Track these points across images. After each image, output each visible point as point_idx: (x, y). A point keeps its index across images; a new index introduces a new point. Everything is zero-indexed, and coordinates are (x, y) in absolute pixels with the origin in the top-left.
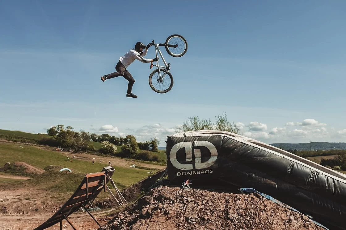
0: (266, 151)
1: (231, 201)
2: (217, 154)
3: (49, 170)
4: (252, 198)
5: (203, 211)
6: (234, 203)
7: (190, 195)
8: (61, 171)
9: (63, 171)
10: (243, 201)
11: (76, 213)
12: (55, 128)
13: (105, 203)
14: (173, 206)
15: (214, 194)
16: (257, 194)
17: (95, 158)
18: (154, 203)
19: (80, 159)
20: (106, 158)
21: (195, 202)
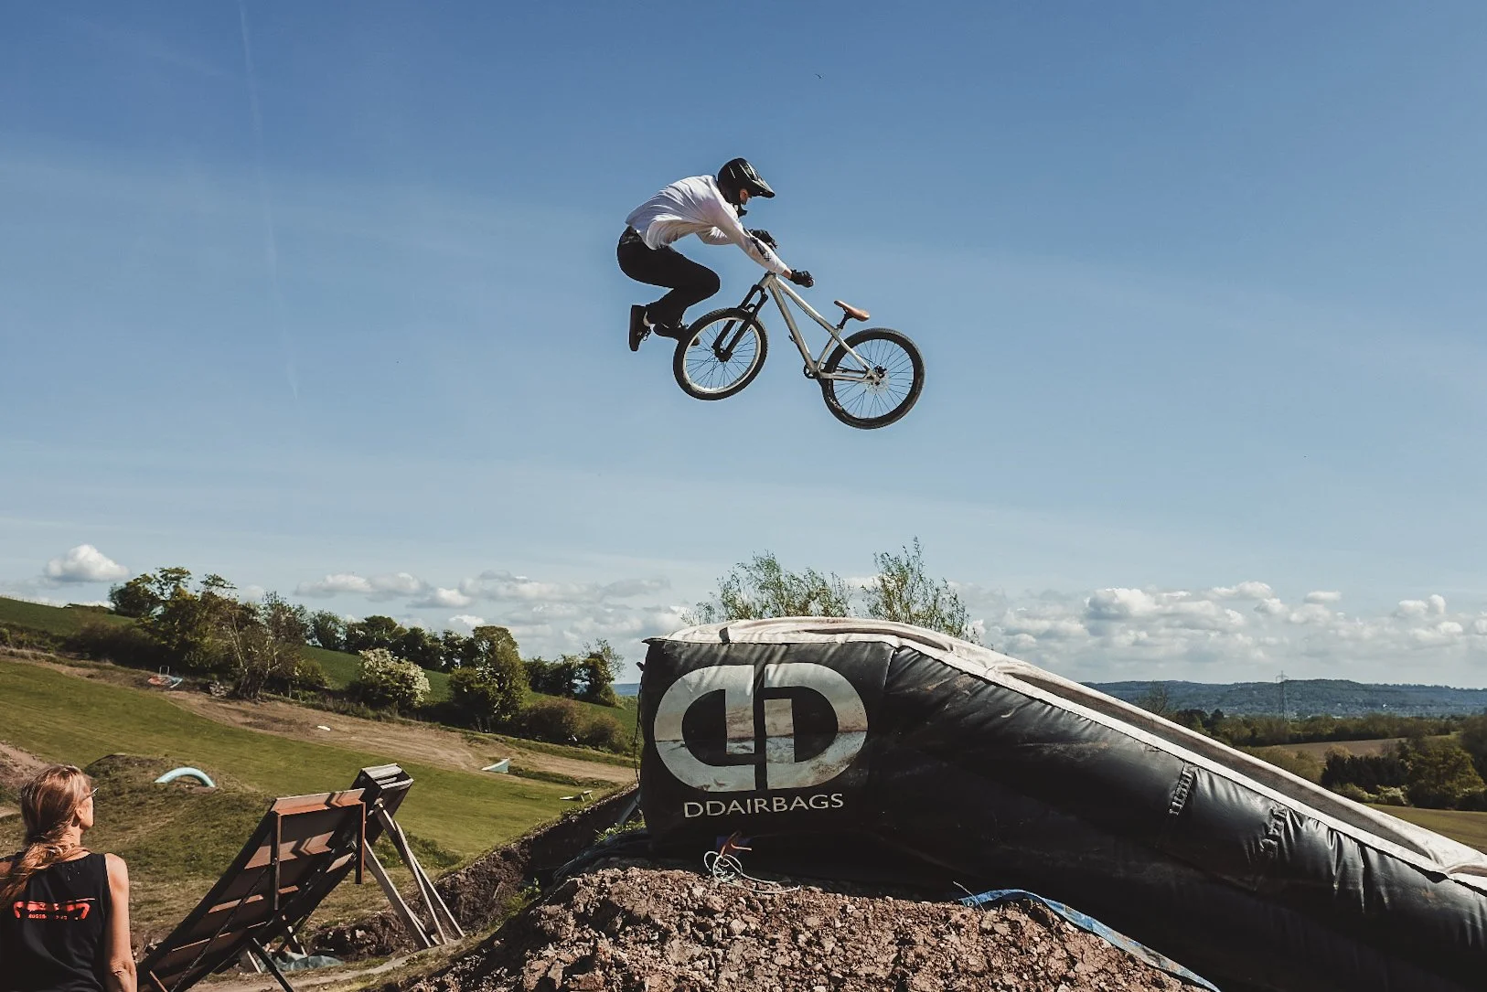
0: (1080, 717)
1: (919, 939)
2: (865, 724)
3: (106, 773)
4: (1014, 925)
5: (796, 980)
6: (934, 944)
7: (742, 907)
8: (165, 779)
9: (173, 782)
10: (975, 937)
11: (224, 979)
12: (149, 580)
13: (359, 933)
14: (663, 955)
15: (846, 902)
16: (1035, 907)
17: (329, 728)
18: (579, 939)
19: (258, 726)
20: (377, 727)
21: (763, 938)
